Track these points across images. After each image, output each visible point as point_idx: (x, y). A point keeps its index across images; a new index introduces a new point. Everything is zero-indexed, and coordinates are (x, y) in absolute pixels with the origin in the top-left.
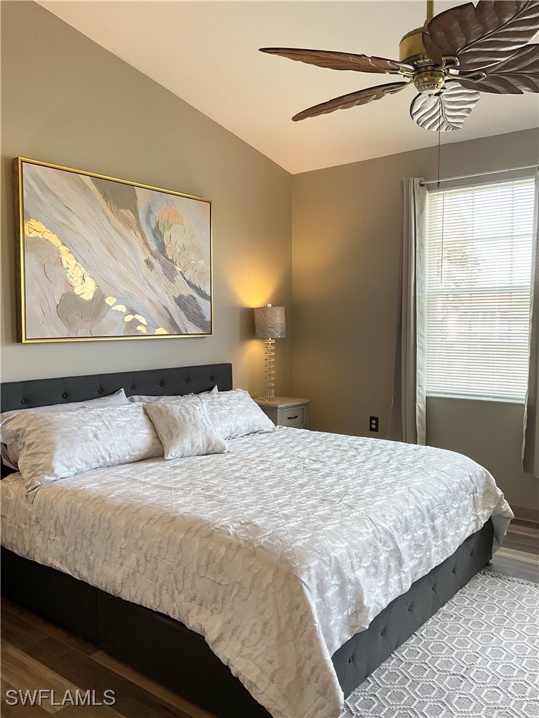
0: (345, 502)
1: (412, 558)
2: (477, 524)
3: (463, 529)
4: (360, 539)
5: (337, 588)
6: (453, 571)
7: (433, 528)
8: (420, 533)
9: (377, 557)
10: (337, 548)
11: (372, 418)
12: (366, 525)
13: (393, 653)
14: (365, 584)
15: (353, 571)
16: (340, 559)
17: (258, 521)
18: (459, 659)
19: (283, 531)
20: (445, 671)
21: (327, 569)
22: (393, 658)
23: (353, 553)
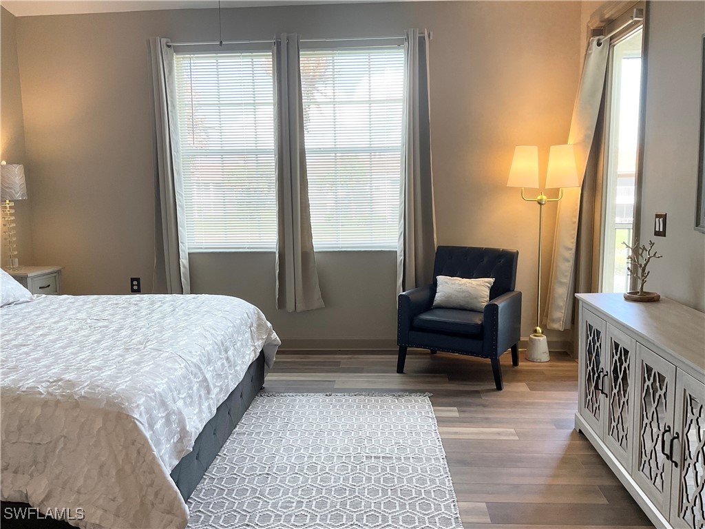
0: (149, 347)
1: (215, 386)
2: (255, 353)
3: (247, 358)
4: (176, 374)
5: (164, 420)
6: (241, 396)
7: (227, 359)
8: (219, 363)
9: (191, 388)
10: (159, 384)
11: (133, 280)
12: (177, 362)
13: (204, 475)
14: (186, 412)
15: (175, 403)
16: (162, 393)
17: (67, 377)
18: (261, 462)
19: (101, 380)
20: (253, 475)
21: (154, 403)
22: (205, 479)
23: (173, 387)
